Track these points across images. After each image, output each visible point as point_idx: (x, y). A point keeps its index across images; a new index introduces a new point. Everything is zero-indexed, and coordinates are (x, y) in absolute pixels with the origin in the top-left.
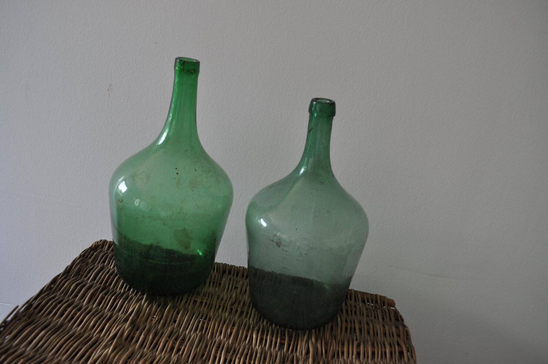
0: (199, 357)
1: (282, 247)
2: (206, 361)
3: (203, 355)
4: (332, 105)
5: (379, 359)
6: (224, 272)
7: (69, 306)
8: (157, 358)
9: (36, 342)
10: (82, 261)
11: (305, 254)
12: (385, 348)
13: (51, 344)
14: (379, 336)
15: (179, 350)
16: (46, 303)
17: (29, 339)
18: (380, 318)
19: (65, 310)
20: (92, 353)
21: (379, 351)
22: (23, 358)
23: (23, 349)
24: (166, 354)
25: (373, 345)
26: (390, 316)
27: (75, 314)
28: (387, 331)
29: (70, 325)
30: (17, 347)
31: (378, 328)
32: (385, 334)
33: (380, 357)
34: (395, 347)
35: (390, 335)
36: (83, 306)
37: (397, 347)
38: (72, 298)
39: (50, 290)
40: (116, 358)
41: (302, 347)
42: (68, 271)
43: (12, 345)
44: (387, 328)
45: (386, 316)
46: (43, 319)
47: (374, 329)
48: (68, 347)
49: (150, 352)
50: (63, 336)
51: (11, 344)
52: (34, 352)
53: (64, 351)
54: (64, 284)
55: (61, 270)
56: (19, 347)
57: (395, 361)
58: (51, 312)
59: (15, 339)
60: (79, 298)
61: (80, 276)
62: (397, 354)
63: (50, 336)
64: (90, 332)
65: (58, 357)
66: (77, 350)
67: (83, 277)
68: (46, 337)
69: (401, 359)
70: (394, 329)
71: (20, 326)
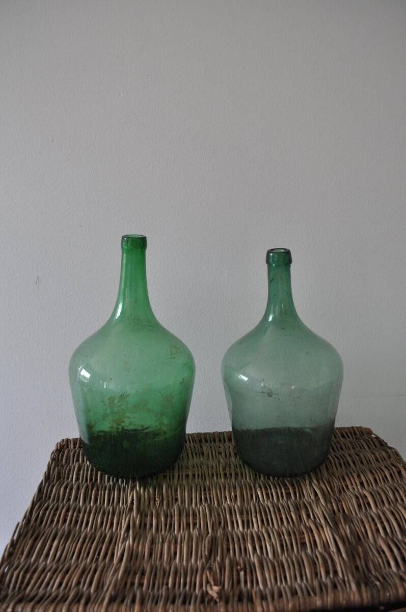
0: (217, 526)
1: (274, 396)
2: (226, 528)
3: (220, 523)
4: (287, 253)
5: (383, 483)
6: (201, 441)
7: (68, 510)
8: (178, 537)
9: (53, 553)
10: (56, 464)
11: (298, 398)
12: (384, 472)
13: (69, 551)
14: (373, 463)
15: (195, 525)
16: (44, 514)
17: (45, 552)
18: (366, 447)
19: (66, 515)
20: (114, 549)
21: (379, 477)
22: (49, 571)
23: (44, 563)
24: (185, 531)
25: (372, 473)
26: (374, 443)
27: (78, 517)
28: (378, 457)
29: (77, 528)
30: (36, 563)
31: (369, 456)
32: (377, 460)
33: (382, 481)
34: (392, 469)
35: (382, 460)
36: (81, 508)
37: (393, 468)
38: (66, 502)
39: (40, 500)
40: (140, 546)
41: (307, 491)
42: (48, 477)
43: (30, 563)
44: (377, 454)
45: (370, 444)
46: (48, 531)
47: (365, 458)
48: (87, 550)
49: (168, 532)
50: (77, 540)
51: (29, 561)
52: (56, 563)
53: (85, 555)
54: (51, 491)
55: (41, 477)
56: (38, 563)
57: (398, 481)
58: (52, 521)
59: (31, 556)
60: (73, 500)
61: (62, 480)
62: (397, 474)
63: (64, 544)
64: (101, 530)
65: (81, 562)
66: (98, 550)
67: (65, 480)
68: (62, 546)
69: (402, 479)
70: (383, 453)
71: (30, 542)
